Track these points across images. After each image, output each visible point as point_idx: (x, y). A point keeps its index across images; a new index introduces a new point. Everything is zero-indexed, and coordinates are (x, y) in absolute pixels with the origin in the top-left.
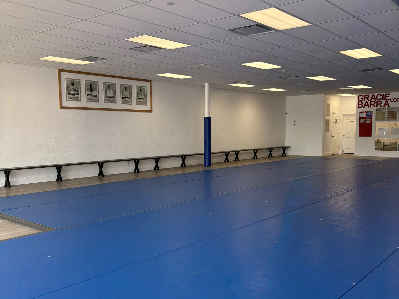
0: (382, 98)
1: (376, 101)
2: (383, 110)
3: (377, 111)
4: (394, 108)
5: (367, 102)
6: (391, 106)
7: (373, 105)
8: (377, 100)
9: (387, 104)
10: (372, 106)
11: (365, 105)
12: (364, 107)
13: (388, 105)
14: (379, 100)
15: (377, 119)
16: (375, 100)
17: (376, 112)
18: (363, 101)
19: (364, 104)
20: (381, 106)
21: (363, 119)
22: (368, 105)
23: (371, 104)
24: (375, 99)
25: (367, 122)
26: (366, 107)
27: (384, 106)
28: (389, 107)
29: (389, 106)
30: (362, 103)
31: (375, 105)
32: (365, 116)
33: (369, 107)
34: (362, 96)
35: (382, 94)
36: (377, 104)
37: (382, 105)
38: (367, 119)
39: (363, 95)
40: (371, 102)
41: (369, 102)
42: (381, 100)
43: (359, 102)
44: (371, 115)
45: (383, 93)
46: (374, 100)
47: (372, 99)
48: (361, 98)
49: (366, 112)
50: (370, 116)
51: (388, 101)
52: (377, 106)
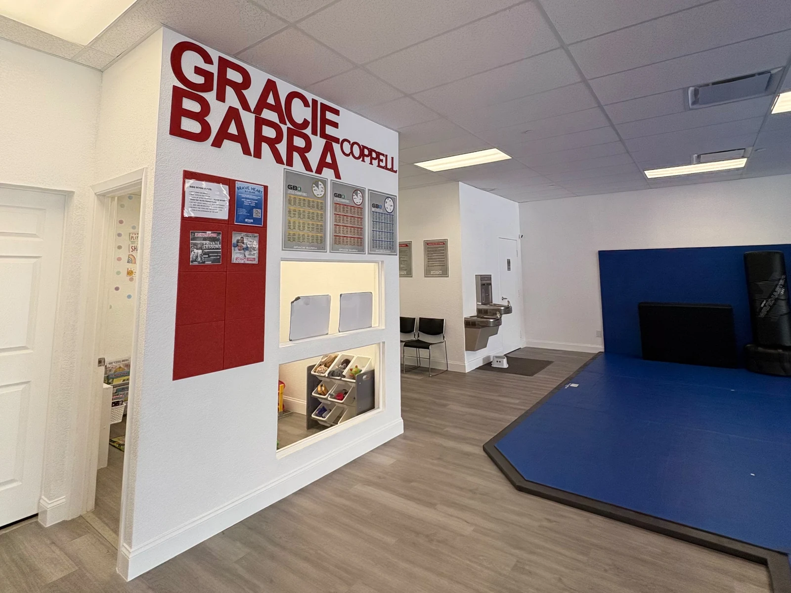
0: (310, 119)
1: (284, 128)
2: (318, 192)
3: (290, 191)
4: (356, 190)
5: (232, 115)
6: (345, 179)
7: (272, 143)
8: (289, 125)
9: (329, 160)
10: (265, 147)
11: (223, 135)
12: (217, 143)
13: (334, 166)
14: (297, 129)
15: (291, 241)
16: (282, 121)
17: (286, 194)
18: (210, 97)
19: (215, 120)
20: (308, 167)
21: (209, 234)
22: (241, 138)
23: (260, 138)
24: (276, 108)
25: (237, 257)
26: (231, 148)
27: (319, 171)
28: (340, 179)
29: (338, 176)
30: (206, 108)
31: (282, 147)
32: (223, 215)
33: (246, 151)
34: (208, 59)
35: (310, 97)
36: (291, 148)
37: (314, 158)
38: (236, 237)
39: (215, 55)
40: (260, 123)
41: (248, 120)
42: (308, 131)
43: (178, 95)
44: (257, 206)
45: (316, 98)
46: (272, 116)
47: (262, 103)
48: (198, 71)
49: (230, 183)
50: (257, 213)
51: (334, 144)
52: (290, 163)
